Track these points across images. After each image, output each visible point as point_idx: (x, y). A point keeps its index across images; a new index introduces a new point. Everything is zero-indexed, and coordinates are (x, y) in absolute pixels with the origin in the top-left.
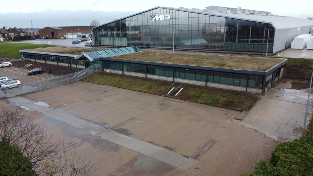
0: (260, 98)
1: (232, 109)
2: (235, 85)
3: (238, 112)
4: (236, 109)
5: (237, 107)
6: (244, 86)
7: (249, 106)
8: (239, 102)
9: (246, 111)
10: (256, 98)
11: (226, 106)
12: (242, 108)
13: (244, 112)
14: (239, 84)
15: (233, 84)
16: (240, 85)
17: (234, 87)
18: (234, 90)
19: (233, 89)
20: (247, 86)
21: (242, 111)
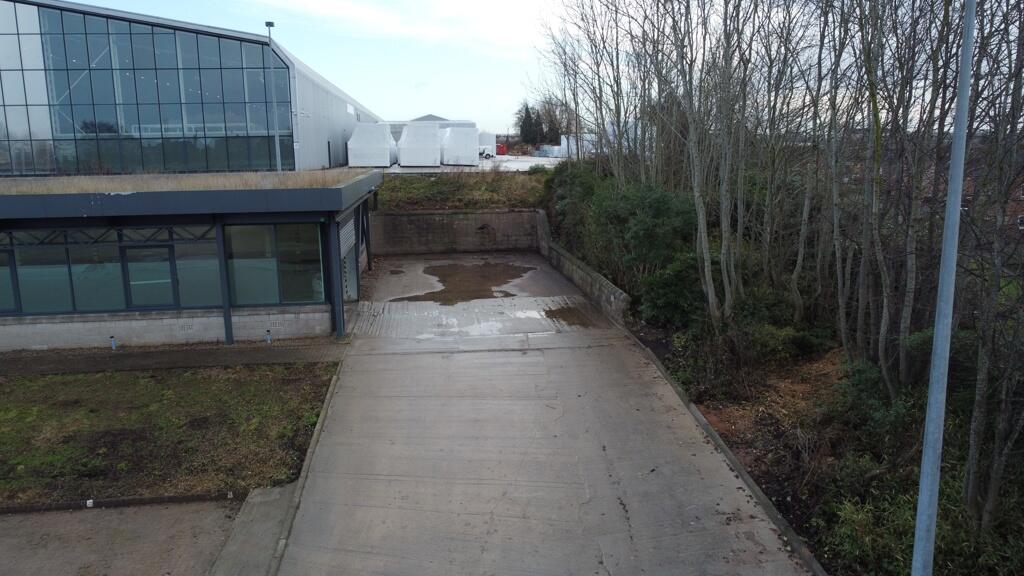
0: (336, 364)
1: (147, 494)
2: (145, 310)
3: (209, 516)
4: (182, 484)
5: (191, 472)
6: (208, 309)
7: (281, 436)
8: (198, 423)
9: (277, 483)
10: (311, 367)
11: (86, 482)
12: (230, 471)
13: (255, 496)
14: (170, 300)
15: (131, 305)
16: (175, 305)
17: (134, 324)
18: (142, 341)
19: (135, 341)
20: (229, 304)
21: (241, 496)
